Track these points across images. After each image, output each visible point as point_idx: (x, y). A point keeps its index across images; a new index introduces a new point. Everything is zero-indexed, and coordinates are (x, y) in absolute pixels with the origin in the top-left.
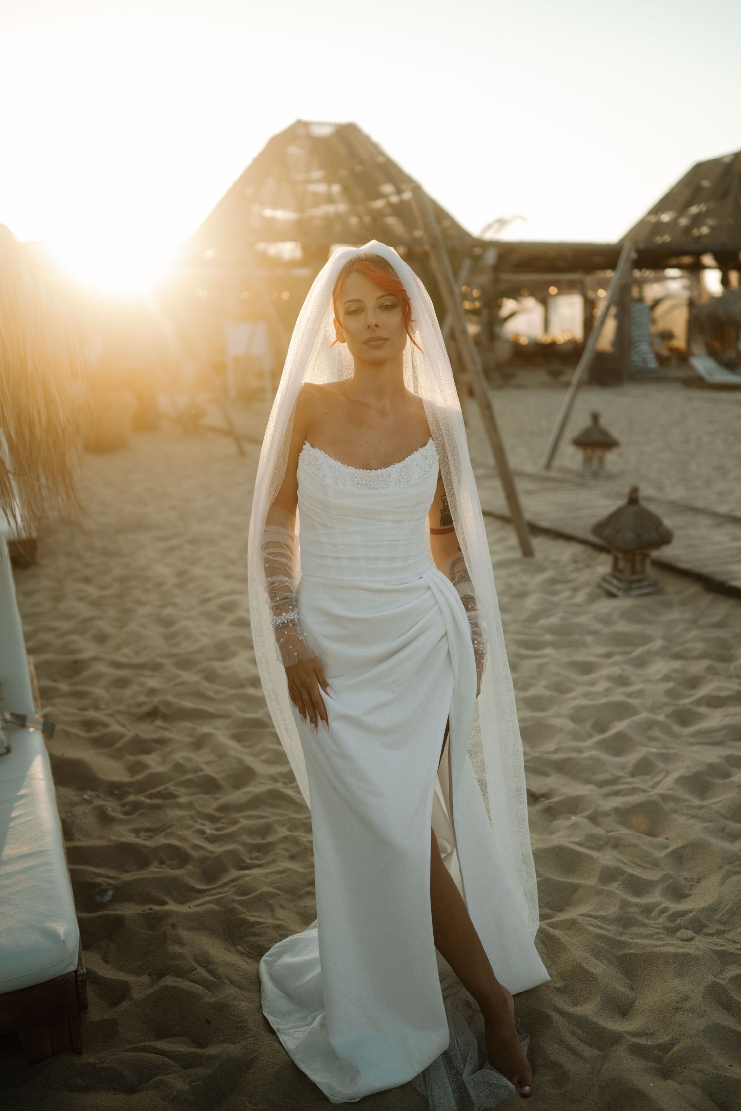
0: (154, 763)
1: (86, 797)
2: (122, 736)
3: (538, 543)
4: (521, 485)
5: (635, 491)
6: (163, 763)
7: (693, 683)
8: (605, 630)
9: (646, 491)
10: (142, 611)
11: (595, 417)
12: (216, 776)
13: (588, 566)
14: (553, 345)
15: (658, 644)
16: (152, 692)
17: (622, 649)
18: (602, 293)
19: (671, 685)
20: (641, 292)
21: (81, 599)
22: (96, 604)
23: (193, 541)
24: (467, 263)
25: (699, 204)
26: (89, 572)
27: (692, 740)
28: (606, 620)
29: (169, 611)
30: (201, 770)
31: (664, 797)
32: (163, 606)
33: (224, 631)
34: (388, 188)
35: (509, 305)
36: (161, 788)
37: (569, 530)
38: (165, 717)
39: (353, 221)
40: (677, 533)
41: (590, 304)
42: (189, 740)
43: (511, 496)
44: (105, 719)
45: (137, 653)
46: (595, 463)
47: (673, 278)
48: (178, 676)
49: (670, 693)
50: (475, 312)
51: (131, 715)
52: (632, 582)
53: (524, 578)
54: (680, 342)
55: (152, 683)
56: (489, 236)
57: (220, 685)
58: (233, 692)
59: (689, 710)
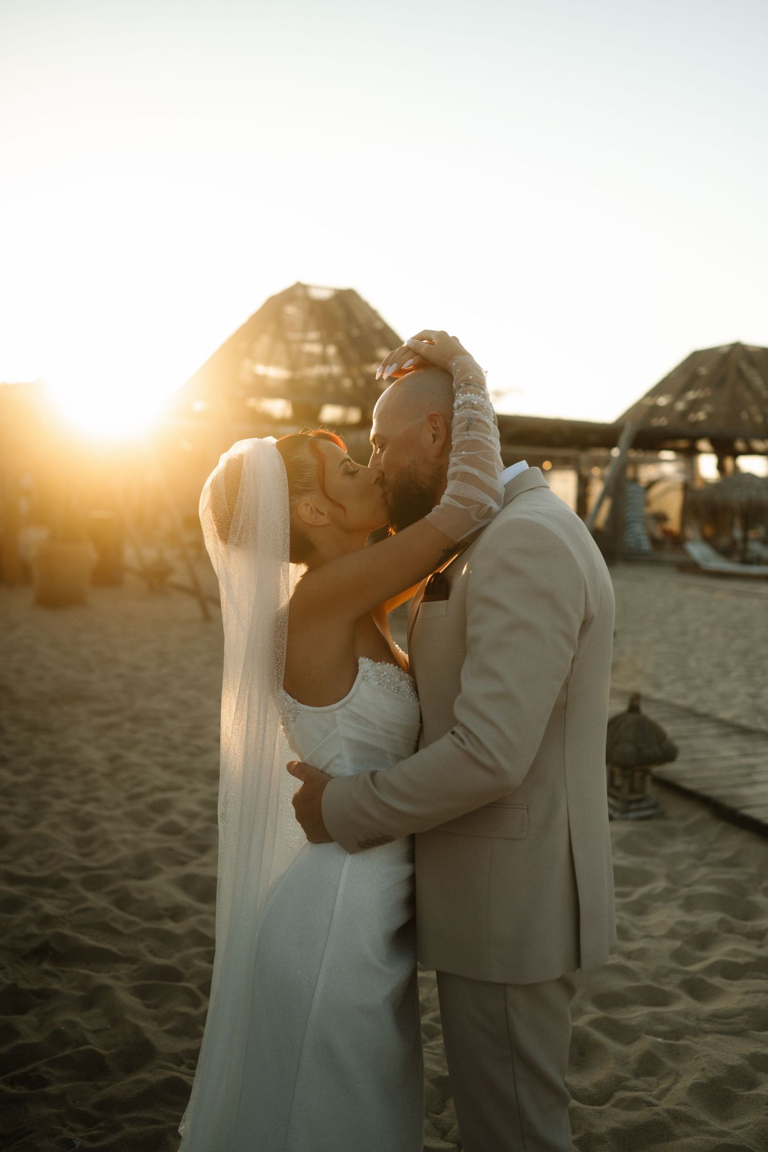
0: (27, 1028)
5: (636, 696)
6: (40, 1028)
7: (704, 941)
10: (59, 806)
12: (103, 1052)
15: (661, 885)
16: (47, 920)
18: (597, 471)
19: (677, 944)
20: (636, 473)
25: (696, 391)
27: (706, 1026)
29: (90, 808)
30: (86, 1043)
32: (83, 802)
33: (150, 840)
34: (383, 353)
36: (28, 1069)
38: (56, 959)
39: (347, 383)
41: (583, 482)
42: (82, 994)
45: (40, 863)
47: (668, 461)
48: (83, 899)
49: (679, 956)
51: (14, 951)
52: (630, 802)
54: (674, 525)
55: (49, 907)
57: (133, 914)
58: (146, 925)
59: (702, 981)
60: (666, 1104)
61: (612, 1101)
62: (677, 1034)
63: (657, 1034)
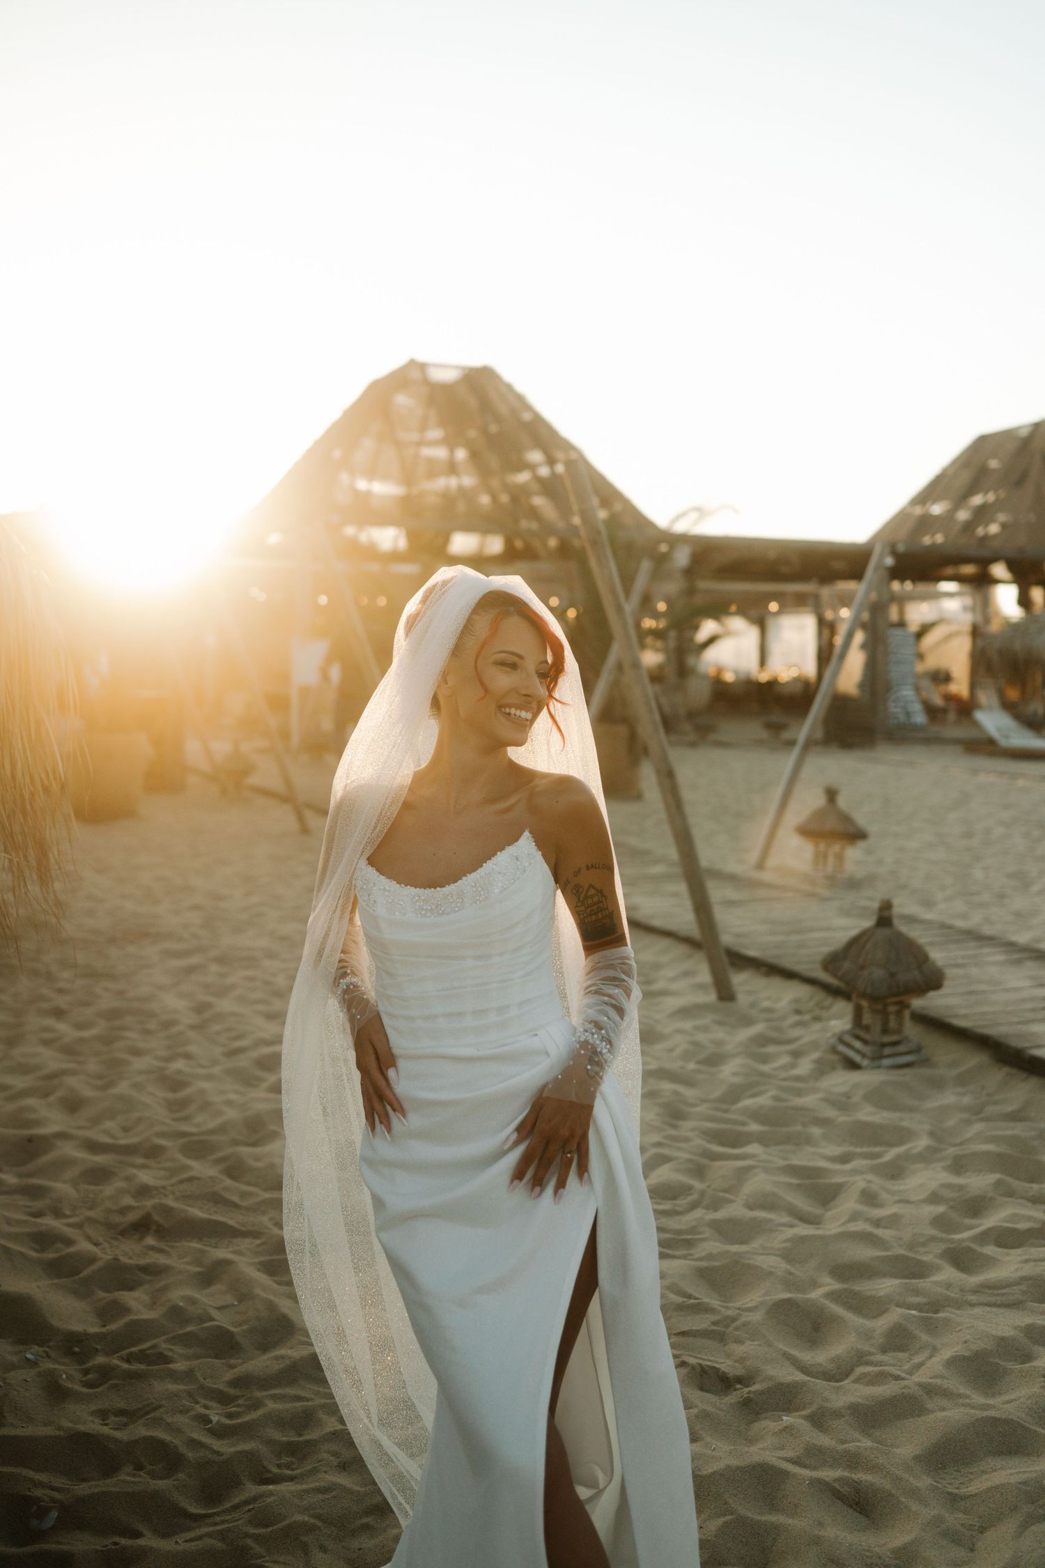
0: (138, 1304)
1: (29, 1356)
2: (93, 1260)
3: (741, 980)
4: (717, 893)
5: (886, 906)
6: (153, 1305)
7: (976, 1206)
8: (842, 1118)
9: (904, 906)
10: (139, 1064)
11: (831, 794)
12: (232, 1329)
13: (817, 1019)
14: (772, 684)
15: (922, 1143)
16: (144, 1191)
17: (865, 1150)
18: (845, 613)
19: (941, 1209)
20: (901, 612)
21: (46, 1043)
22: (69, 1051)
23: (221, 960)
24: (646, 566)
25: (986, 493)
26: (62, 1001)
27: (973, 1298)
28: (842, 1103)
29: (180, 1065)
30: (213, 1320)
31: (930, 1390)
32: (169, 1059)
33: (258, 1100)
34: (535, 456)
35: (708, 627)
36: (147, 1345)
37: (788, 963)
38: (161, 1233)
39: (485, 500)
40: (949, 972)
41: (826, 627)
42: (195, 1269)
43: (702, 907)
44: (69, 1232)
45: (126, 1129)
46: (831, 860)
47: (950, 595)
48: (186, 1168)
49: (938, 1222)
50: (658, 634)
51: (109, 1226)
52: (883, 1045)
53: (719, 1034)
54: (960, 686)
55: (145, 1177)
56: (680, 527)
57: (249, 1184)
58: (267, 1195)
59: (970, 1250)
60: (922, 1377)
61: (852, 1377)
62: (935, 1306)
63: (910, 1307)
